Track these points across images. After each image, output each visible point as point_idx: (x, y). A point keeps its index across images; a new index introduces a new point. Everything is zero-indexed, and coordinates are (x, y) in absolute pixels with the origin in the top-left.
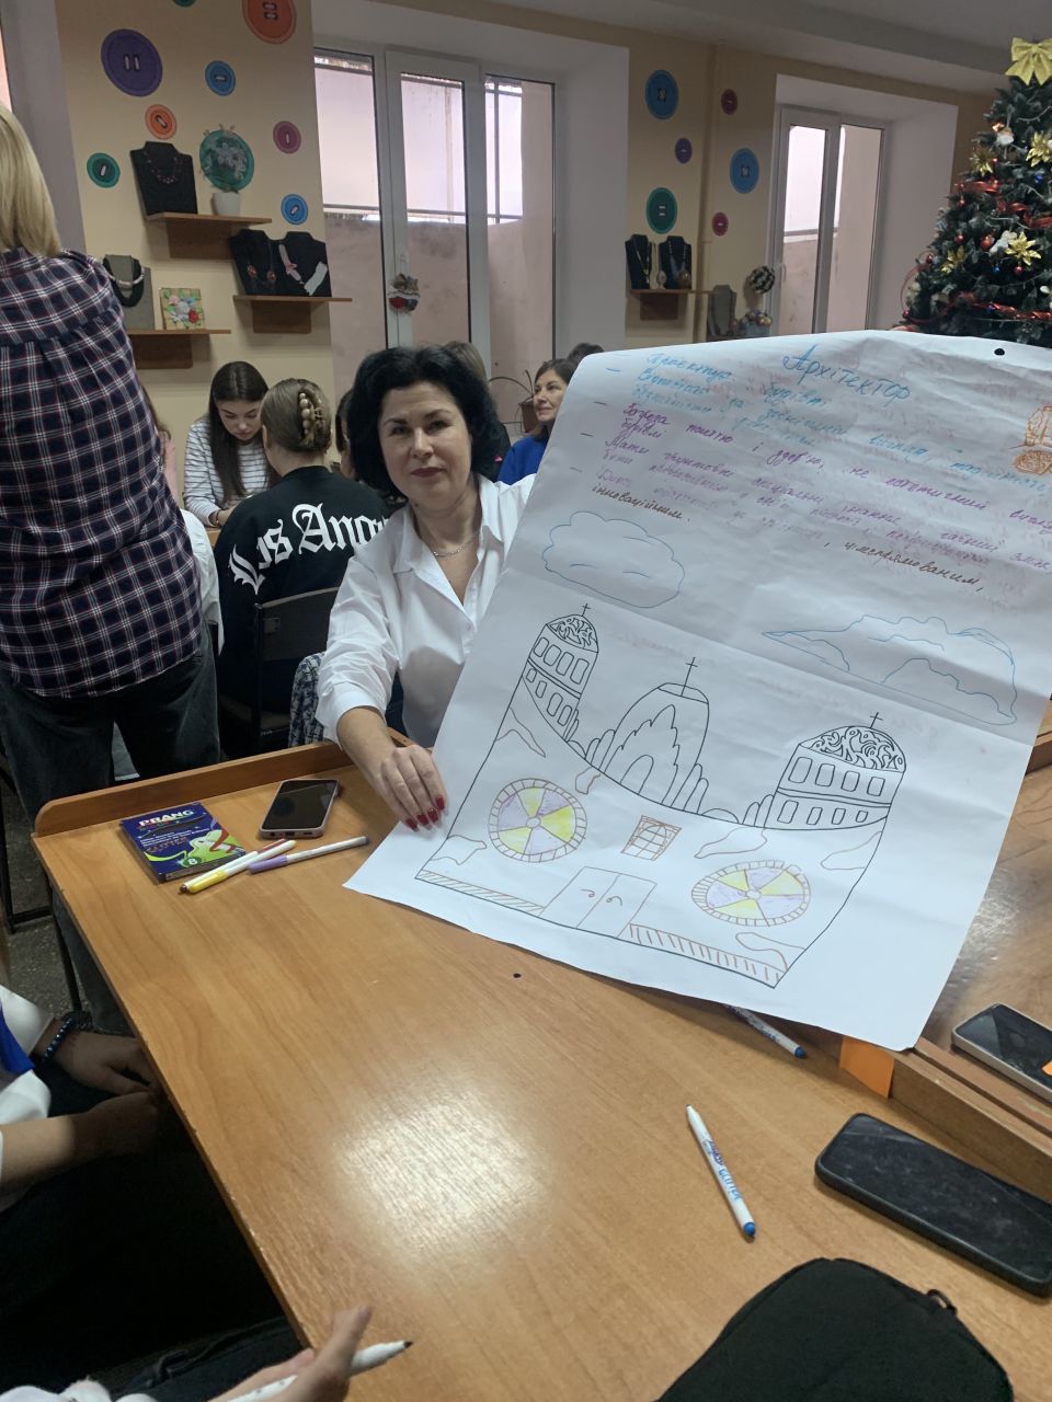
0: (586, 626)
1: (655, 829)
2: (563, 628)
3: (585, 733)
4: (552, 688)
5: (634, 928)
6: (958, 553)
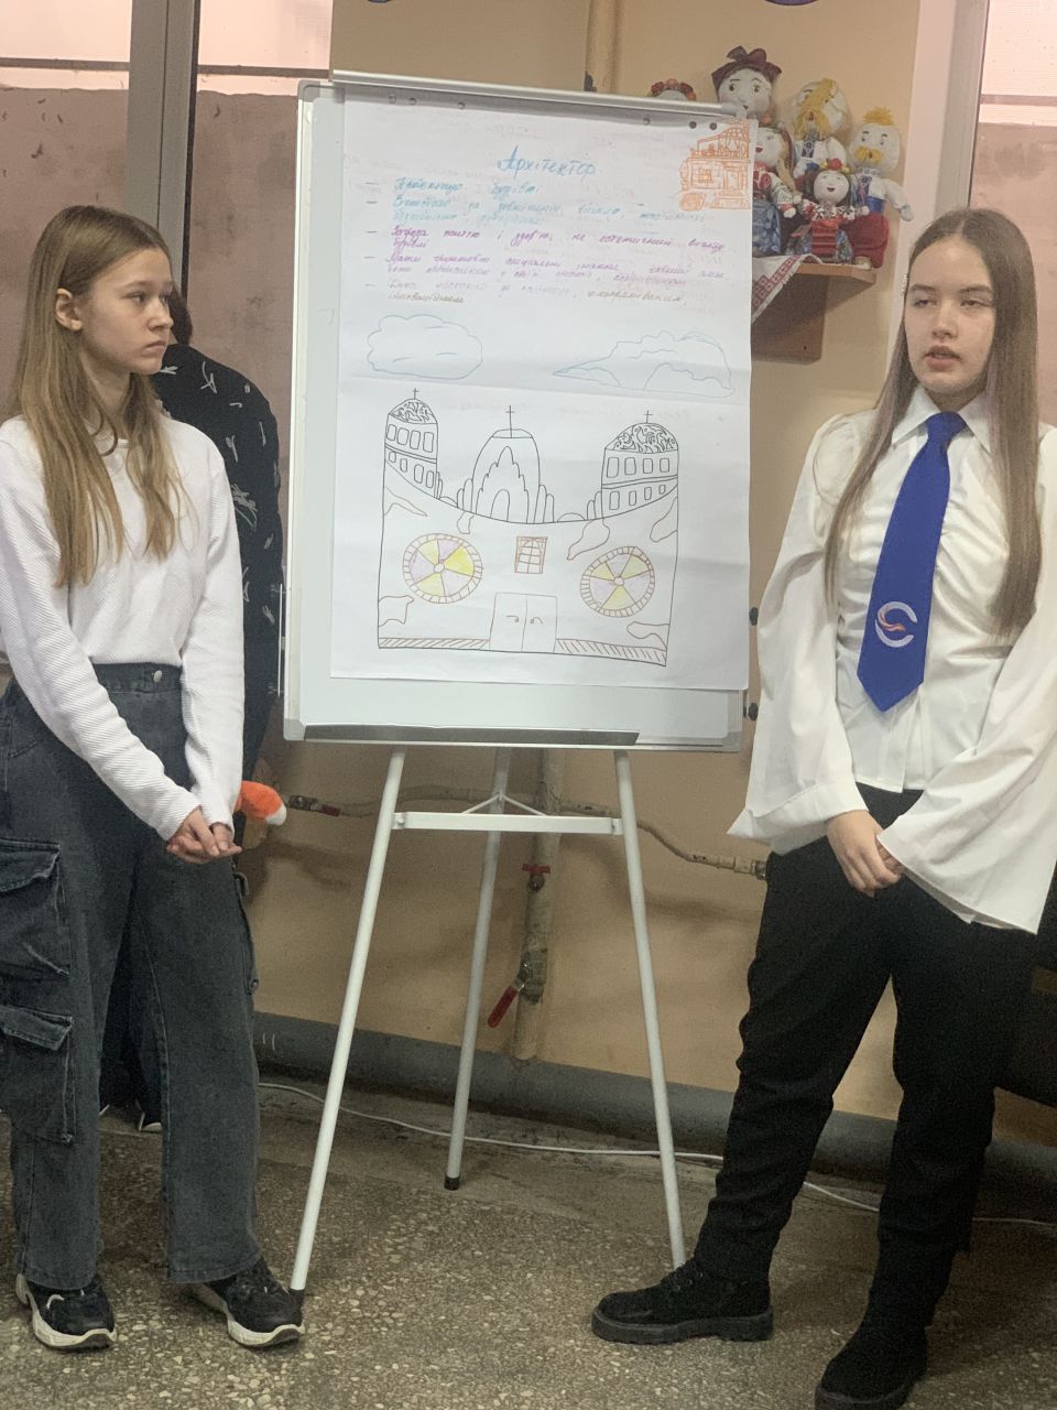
0: (420, 406)
1: (529, 544)
2: (403, 412)
3: (450, 489)
4: (412, 462)
5: (561, 642)
6: (664, 281)
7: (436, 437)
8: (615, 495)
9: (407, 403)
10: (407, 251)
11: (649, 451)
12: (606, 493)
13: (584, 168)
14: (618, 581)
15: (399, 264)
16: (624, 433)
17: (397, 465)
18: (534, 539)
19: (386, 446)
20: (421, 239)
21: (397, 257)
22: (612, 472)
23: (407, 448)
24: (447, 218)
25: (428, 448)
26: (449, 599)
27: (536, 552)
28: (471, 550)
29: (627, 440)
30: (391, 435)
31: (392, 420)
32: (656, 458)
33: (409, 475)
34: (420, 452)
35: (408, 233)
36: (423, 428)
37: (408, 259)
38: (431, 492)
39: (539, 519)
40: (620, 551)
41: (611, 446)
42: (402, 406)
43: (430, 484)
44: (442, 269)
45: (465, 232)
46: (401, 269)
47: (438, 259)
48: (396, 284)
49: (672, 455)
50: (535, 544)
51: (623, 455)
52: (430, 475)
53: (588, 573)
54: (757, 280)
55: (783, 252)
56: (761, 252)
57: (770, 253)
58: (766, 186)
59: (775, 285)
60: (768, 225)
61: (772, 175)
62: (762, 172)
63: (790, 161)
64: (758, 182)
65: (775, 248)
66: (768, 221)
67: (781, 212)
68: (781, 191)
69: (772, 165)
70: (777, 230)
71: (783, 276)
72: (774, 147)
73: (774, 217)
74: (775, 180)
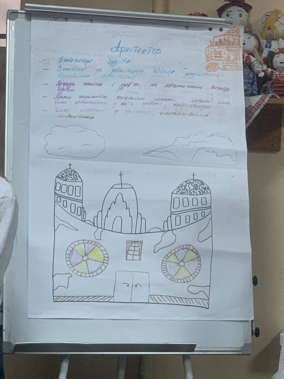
0: (73, 172)
1: (133, 245)
2: (64, 176)
3: (90, 216)
4: (69, 202)
5: (152, 297)
6: (199, 107)
7: (81, 189)
8: (178, 218)
9: (66, 171)
10: (64, 93)
11: (195, 194)
12: (173, 217)
13: (156, 50)
14: (182, 264)
15: (61, 100)
16: (182, 184)
17: (61, 204)
18: (135, 242)
19: (55, 194)
20: (72, 87)
21: (59, 96)
22: (176, 205)
23: (66, 195)
24: (85, 76)
25: (78, 194)
26: (91, 275)
27: (137, 249)
28: (102, 248)
29: (183, 188)
30: (58, 188)
31: (58, 180)
32: (199, 197)
33: (68, 209)
34: (73, 196)
35: (64, 84)
36: (75, 184)
37: (65, 97)
38: (80, 218)
39: (138, 231)
40: (182, 247)
41: (175, 192)
42: (63, 173)
43: (79, 214)
44: (83, 102)
45: (94, 83)
46: (62, 103)
47: (80, 97)
48: (59, 110)
49: (208, 196)
50: (136, 245)
51: (181, 197)
52: (79, 208)
53: (165, 259)
54: (247, 107)
55: (259, 94)
56: (248, 94)
57: (252, 95)
58: (248, 61)
59: (256, 110)
60: (251, 81)
61: (251, 56)
62: (246, 55)
63: (260, 49)
64: (245, 59)
65: (255, 92)
66: (250, 79)
67: (257, 74)
68: (256, 64)
69: (251, 51)
70: (256, 83)
71: (260, 105)
72: (252, 43)
73: (253, 77)
74: (253, 59)
